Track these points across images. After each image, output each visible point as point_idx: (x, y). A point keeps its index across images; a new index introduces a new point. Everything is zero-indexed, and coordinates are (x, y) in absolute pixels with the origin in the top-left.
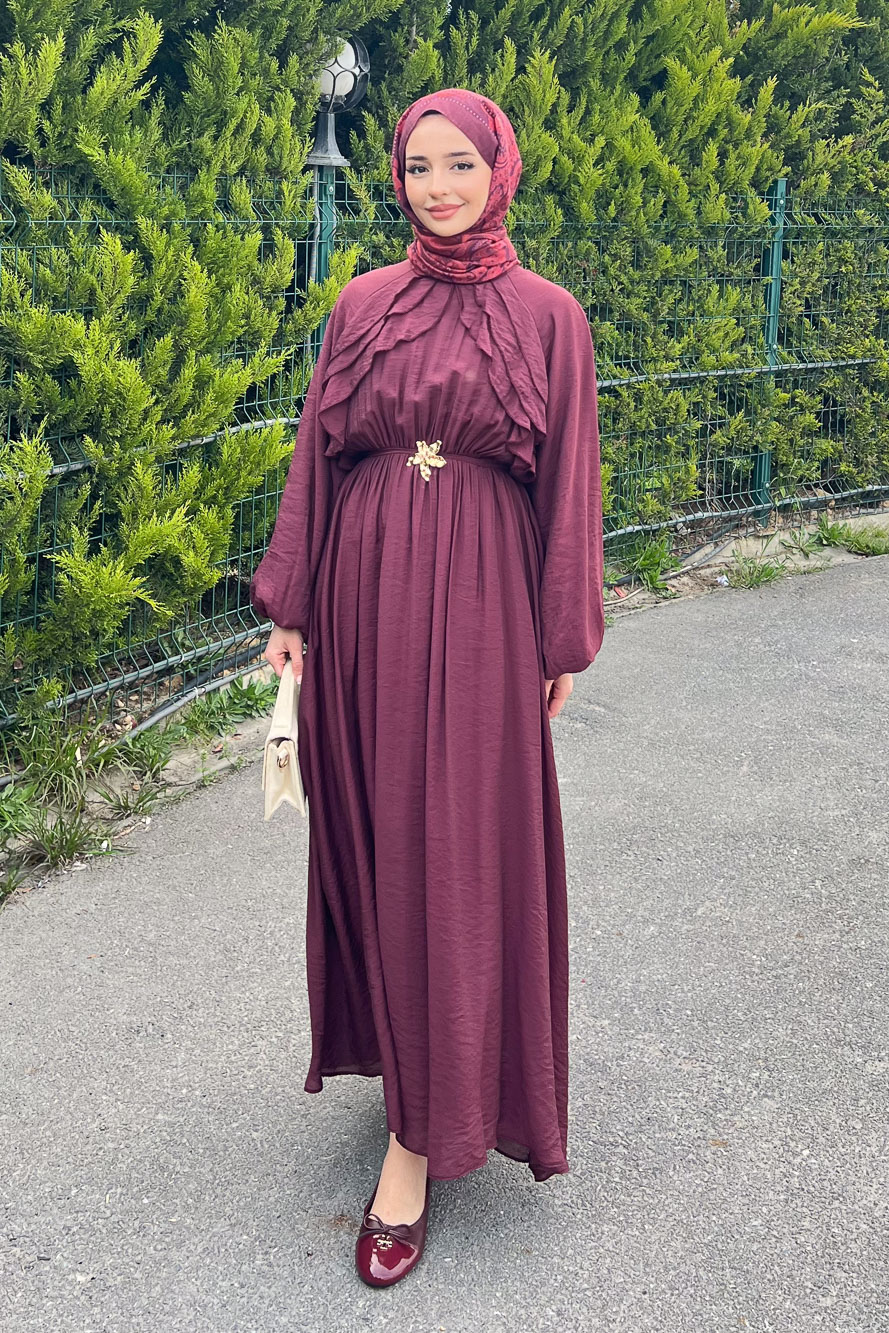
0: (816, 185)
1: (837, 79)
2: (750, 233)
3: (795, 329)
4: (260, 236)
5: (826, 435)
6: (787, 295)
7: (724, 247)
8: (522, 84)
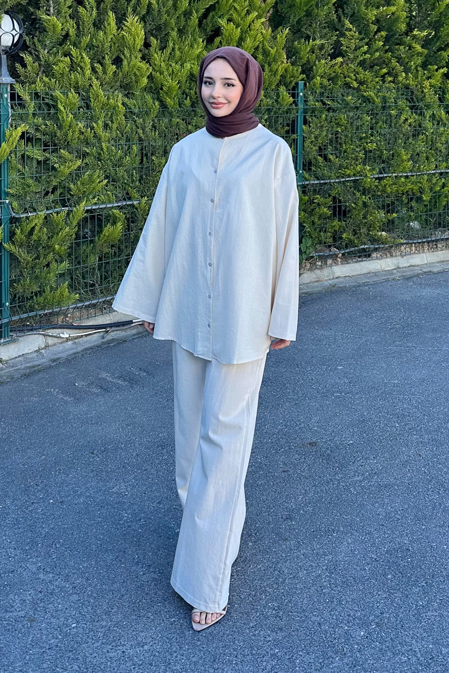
1: (331, 27)
2: (281, 111)
3: (313, 162)
6: (307, 144)
8: (123, 36)
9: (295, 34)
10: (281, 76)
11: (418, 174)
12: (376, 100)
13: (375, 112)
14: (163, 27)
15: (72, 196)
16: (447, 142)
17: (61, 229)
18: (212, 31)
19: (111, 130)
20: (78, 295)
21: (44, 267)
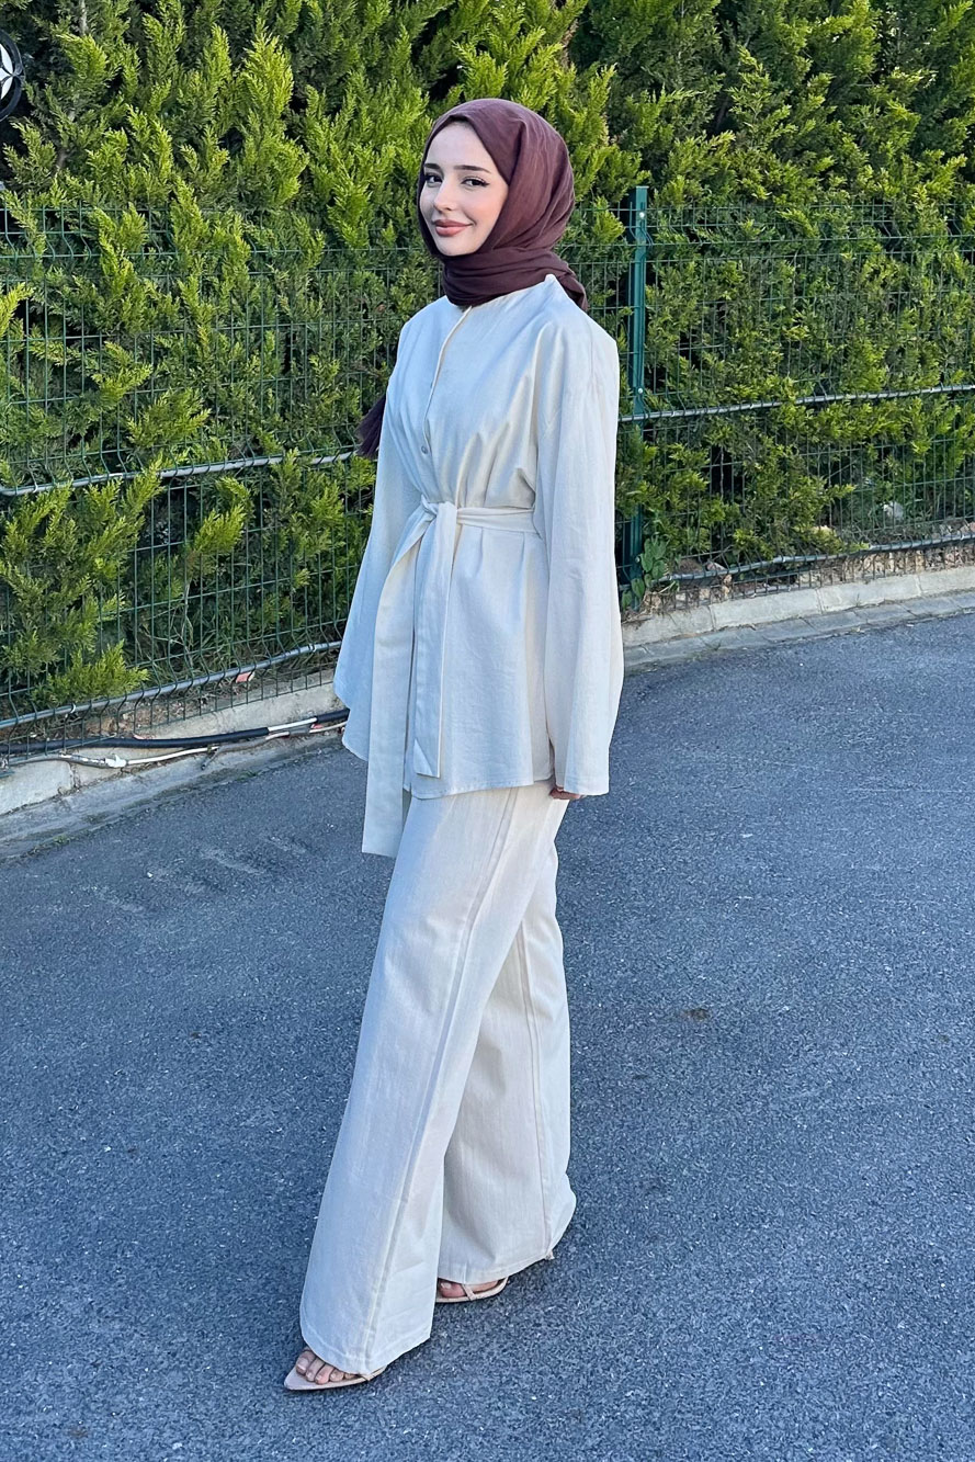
6: (654, 328)
8: (244, 82)
9: (626, 78)
10: (599, 173)
11: (902, 394)
12: (810, 228)
13: (807, 254)
14: (335, 62)
15: (132, 445)
16: (966, 323)
17: (107, 522)
18: (441, 72)
19: (219, 296)
20: (145, 671)
21: (70, 607)
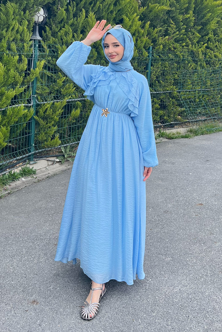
0: (159, 48)
1: (165, 22)
2: (143, 59)
3: (154, 83)
4: (18, 57)
5: (161, 110)
6: (152, 75)
7: (137, 63)
12: (181, 56)
18: (118, 21)
